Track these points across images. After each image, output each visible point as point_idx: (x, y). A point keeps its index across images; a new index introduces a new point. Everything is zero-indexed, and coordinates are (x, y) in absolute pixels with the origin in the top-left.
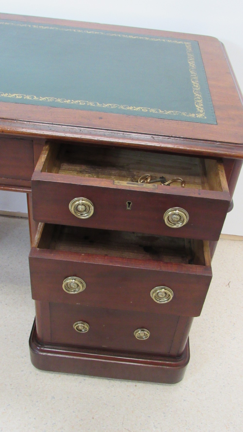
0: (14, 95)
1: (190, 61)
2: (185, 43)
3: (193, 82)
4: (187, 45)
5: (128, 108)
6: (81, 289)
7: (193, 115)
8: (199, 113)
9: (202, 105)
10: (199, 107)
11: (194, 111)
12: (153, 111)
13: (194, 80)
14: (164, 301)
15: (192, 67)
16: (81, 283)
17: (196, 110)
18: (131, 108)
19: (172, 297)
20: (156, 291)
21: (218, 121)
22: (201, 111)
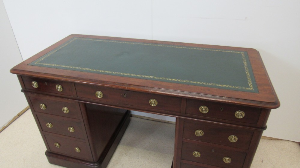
0: (174, 79)
1: (244, 62)
2: (241, 53)
3: (246, 72)
4: (242, 54)
5: (220, 85)
6: (202, 134)
7: (248, 89)
8: (250, 87)
9: (251, 84)
10: (250, 84)
11: (248, 86)
12: (230, 86)
13: (247, 71)
14: (234, 141)
15: (245, 65)
16: (202, 132)
17: (249, 86)
18: (221, 85)
19: (237, 140)
20: (231, 137)
21: (259, 92)
22: (251, 87)
